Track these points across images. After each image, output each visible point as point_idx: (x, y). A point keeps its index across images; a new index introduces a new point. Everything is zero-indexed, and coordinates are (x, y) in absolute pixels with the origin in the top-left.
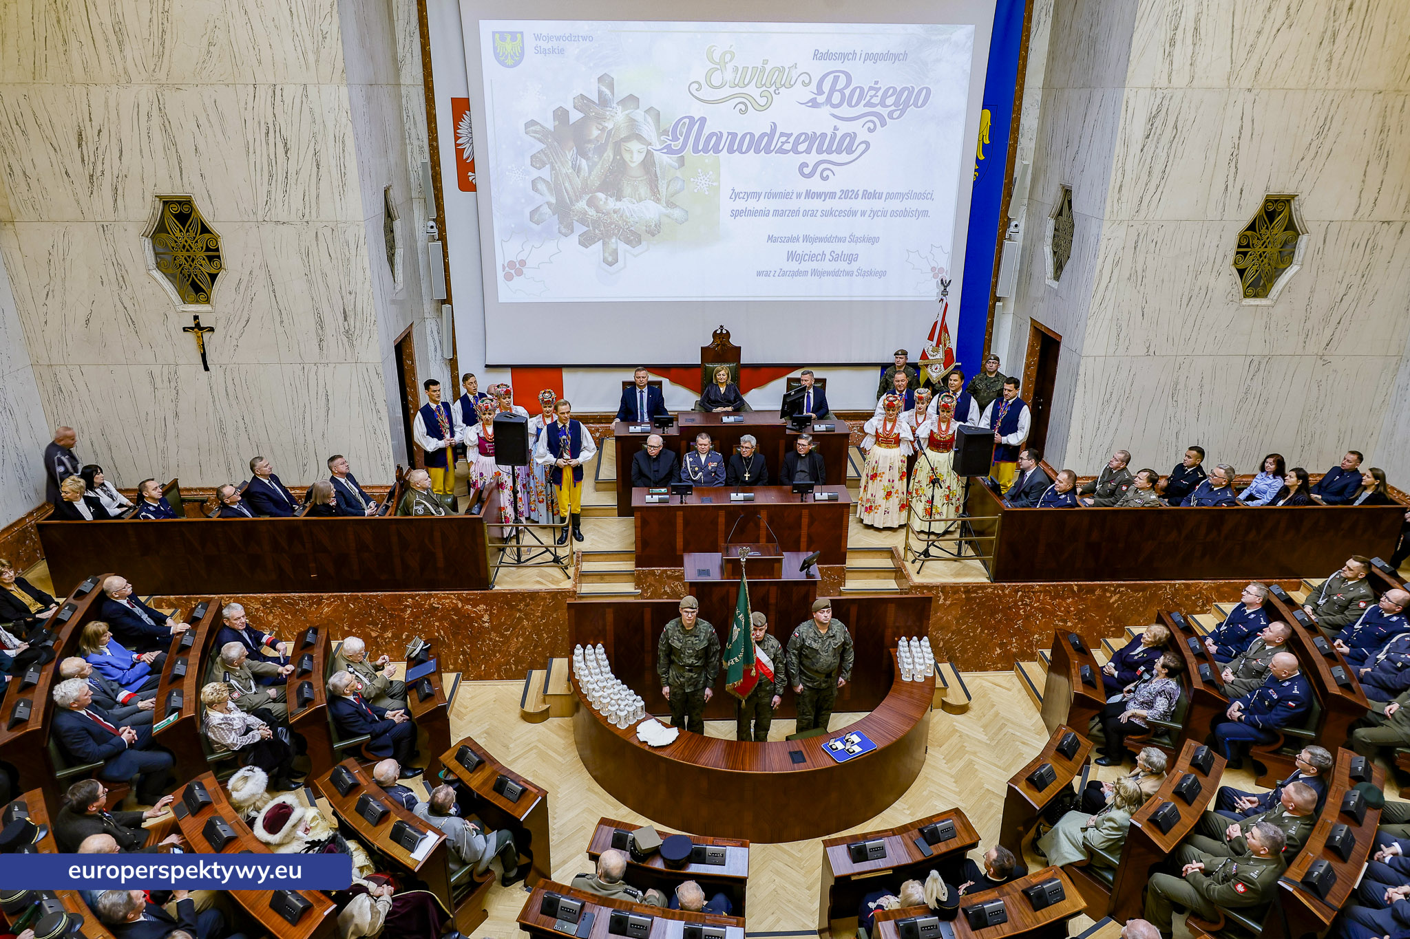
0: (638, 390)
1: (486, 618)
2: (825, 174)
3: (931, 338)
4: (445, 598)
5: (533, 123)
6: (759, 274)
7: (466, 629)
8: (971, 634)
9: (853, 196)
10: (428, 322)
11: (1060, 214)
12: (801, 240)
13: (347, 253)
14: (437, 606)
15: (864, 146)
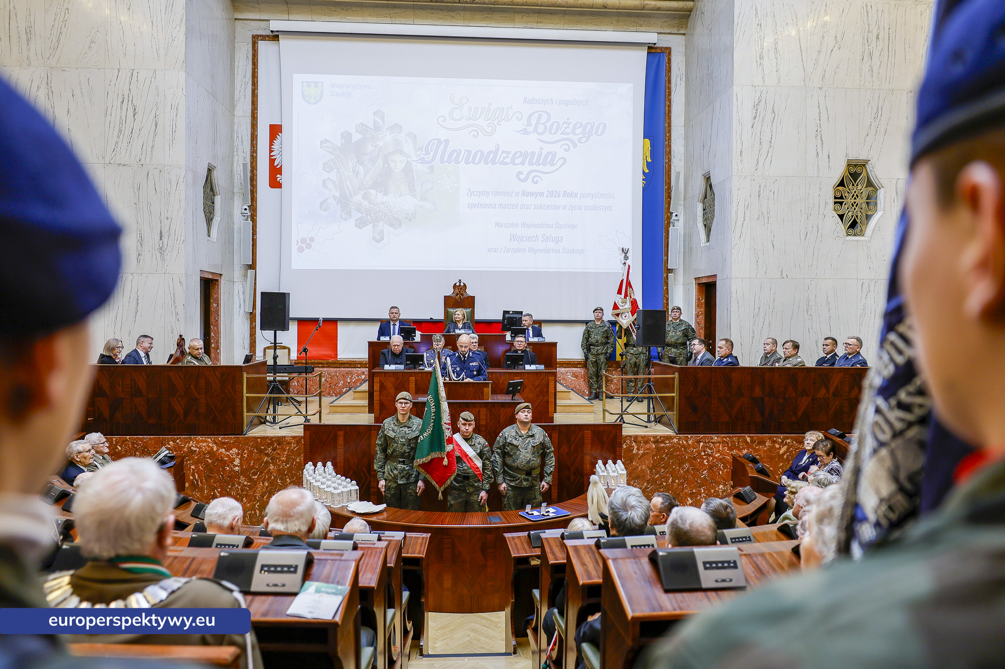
0: (392, 323)
1: (237, 462)
2: (535, 180)
3: (619, 292)
4: (203, 441)
5: (326, 141)
6: (489, 250)
7: (218, 472)
8: (664, 484)
9: (556, 195)
10: (236, 285)
11: (706, 197)
12: (520, 226)
13: (169, 188)
14: (195, 449)
15: (562, 161)
